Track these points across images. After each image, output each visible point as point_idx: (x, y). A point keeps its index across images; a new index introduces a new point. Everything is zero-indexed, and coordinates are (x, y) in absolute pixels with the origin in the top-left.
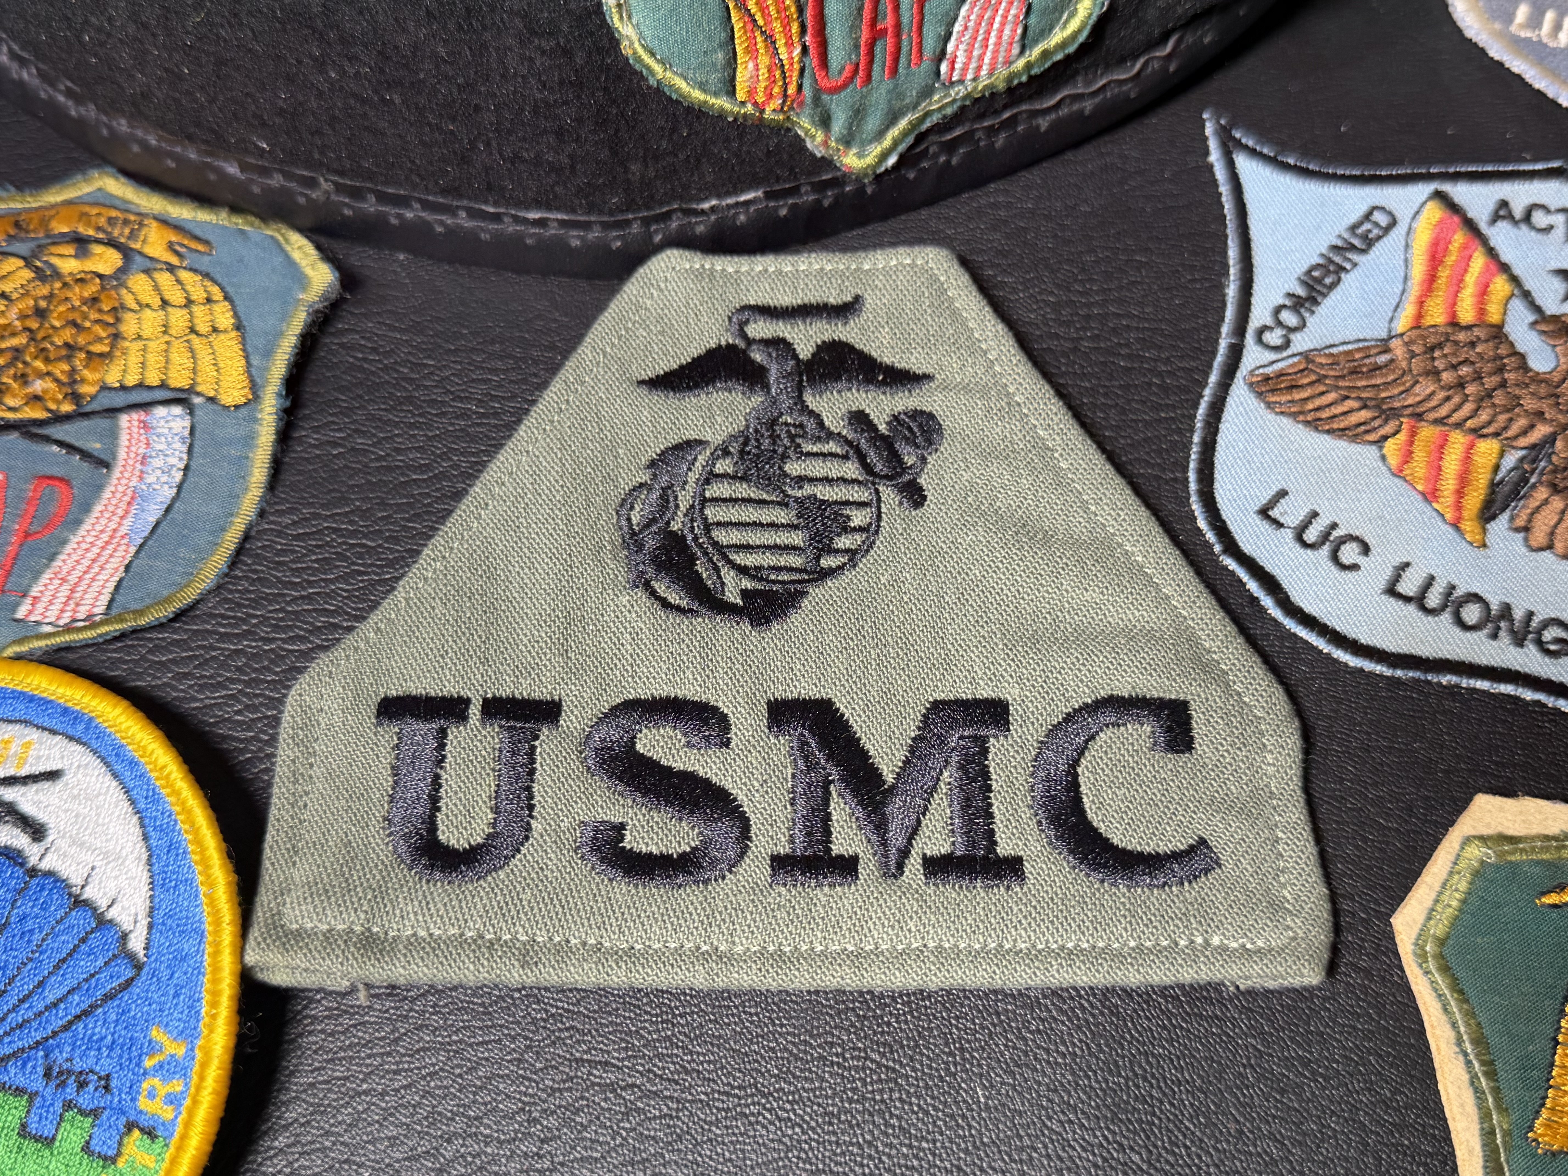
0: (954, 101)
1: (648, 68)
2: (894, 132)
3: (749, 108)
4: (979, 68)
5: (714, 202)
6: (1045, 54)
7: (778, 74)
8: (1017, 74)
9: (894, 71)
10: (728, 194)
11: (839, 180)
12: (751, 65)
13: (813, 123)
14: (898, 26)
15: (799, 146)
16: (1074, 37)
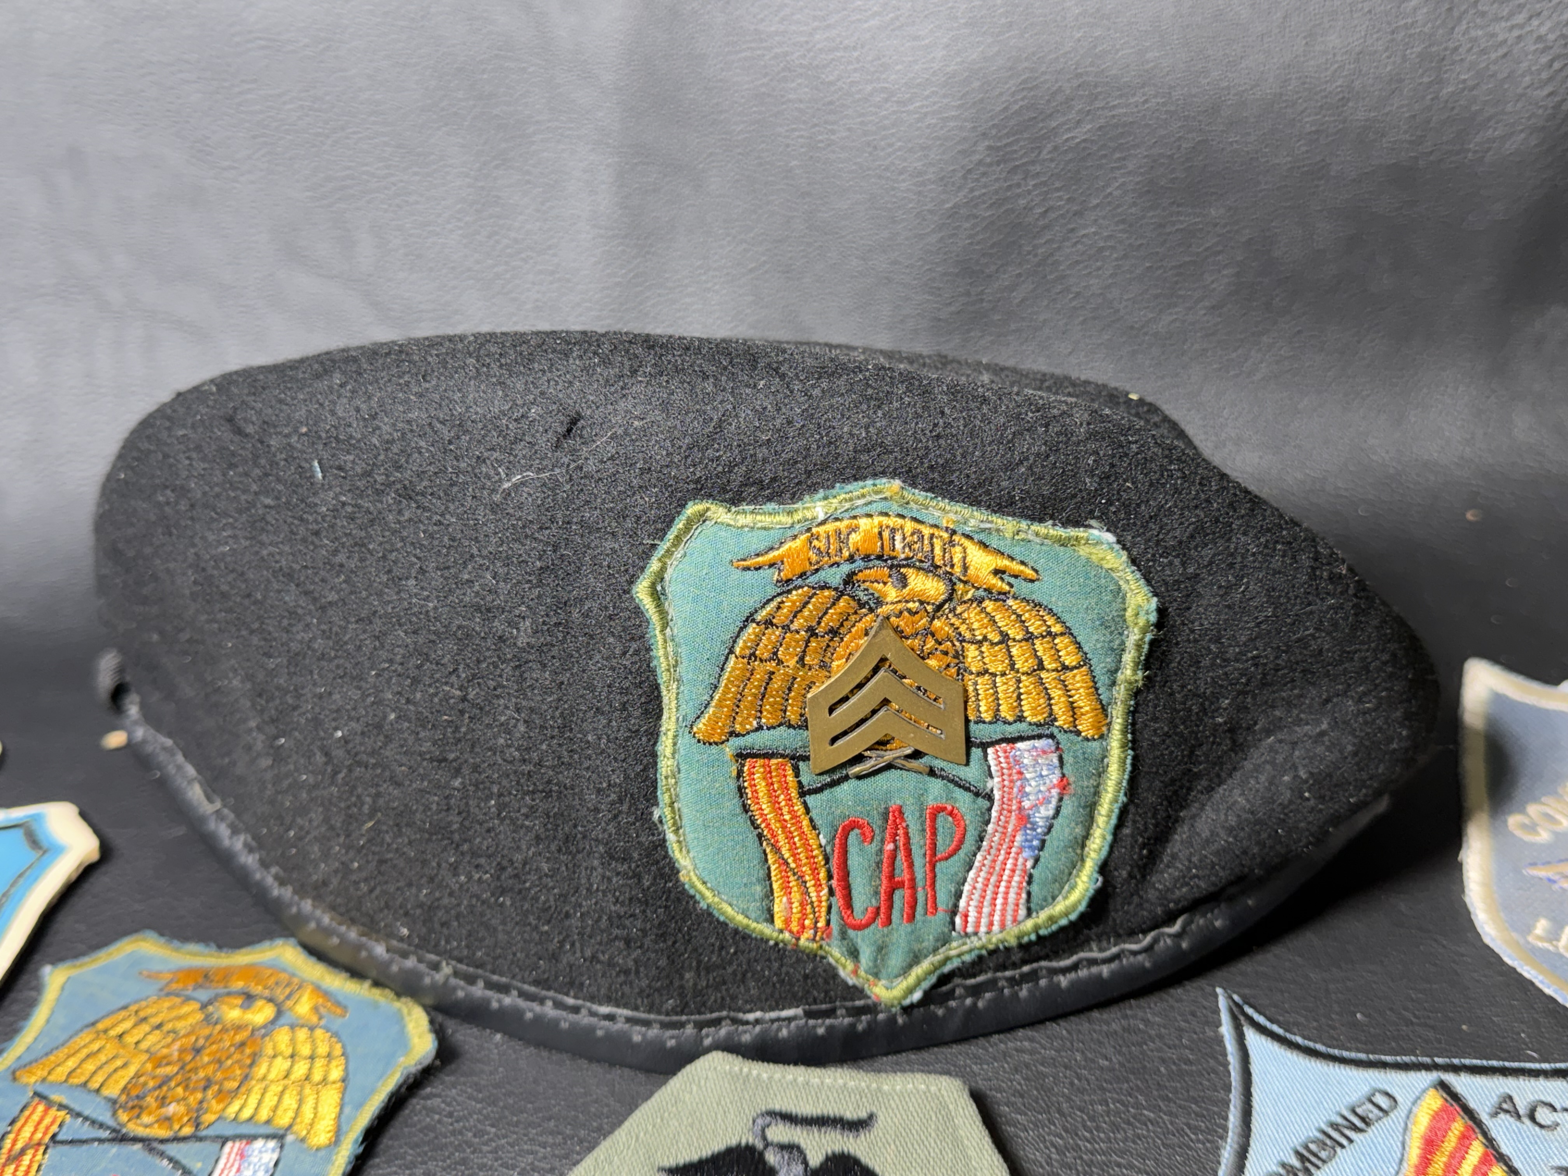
0: (971, 950)
1: (700, 893)
2: (918, 971)
3: (787, 935)
4: (991, 924)
6: (1052, 919)
7: (809, 908)
8: (1027, 933)
9: (912, 917)
10: (772, 1009)
11: (872, 1009)
12: (785, 899)
13: (842, 954)
14: (913, 880)
15: (831, 974)
16: (1074, 907)
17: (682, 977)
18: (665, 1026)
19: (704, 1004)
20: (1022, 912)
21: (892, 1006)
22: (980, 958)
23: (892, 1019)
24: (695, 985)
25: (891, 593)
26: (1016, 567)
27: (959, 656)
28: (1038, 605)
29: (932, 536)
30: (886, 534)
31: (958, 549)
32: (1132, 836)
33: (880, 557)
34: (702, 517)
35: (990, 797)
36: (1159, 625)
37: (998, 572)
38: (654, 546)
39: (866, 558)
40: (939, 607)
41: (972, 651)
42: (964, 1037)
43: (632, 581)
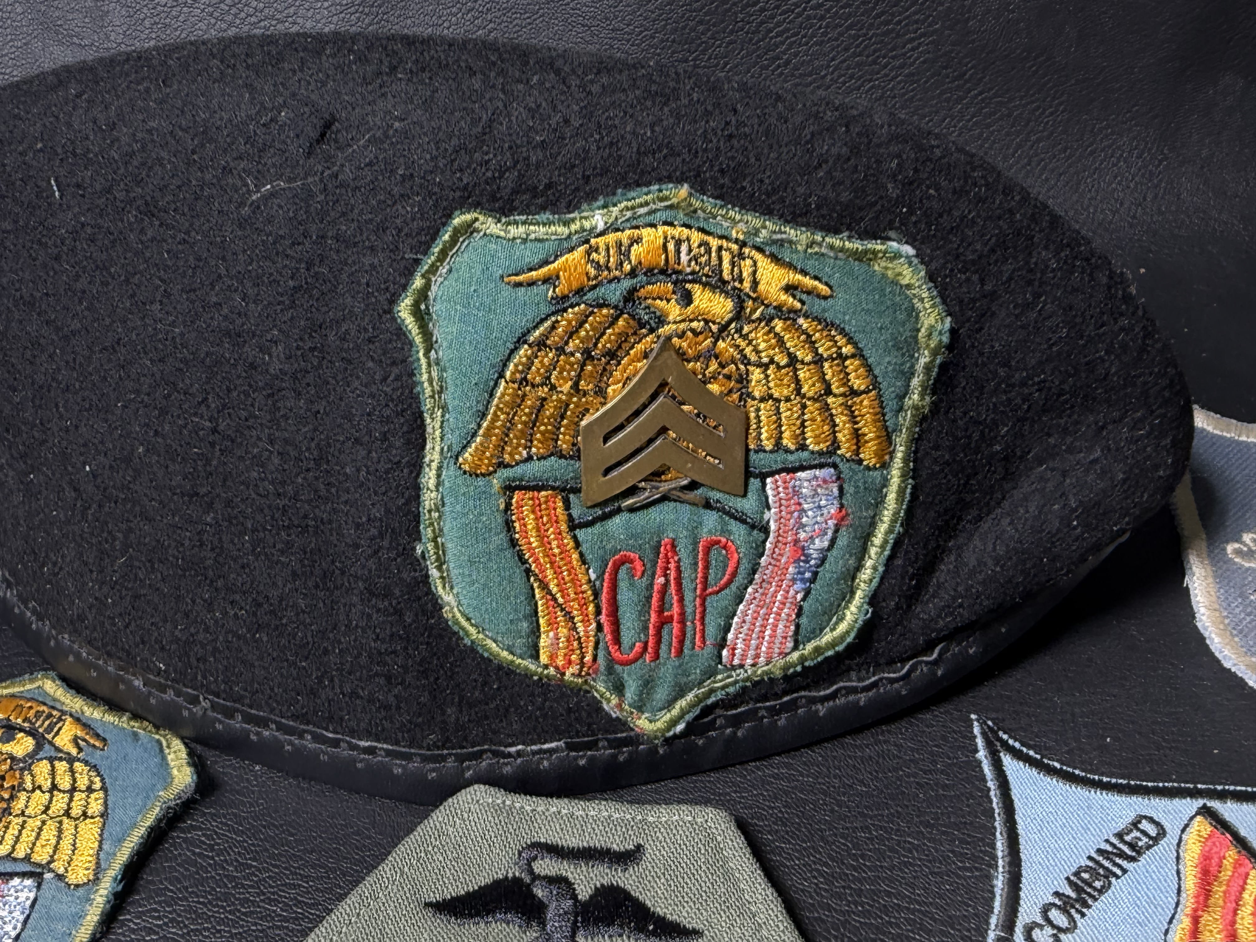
0: (736, 682)
1: (463, 629)
2: (682, 703)
3: (552, 671)
4: (757, 656)
5: (520, 747)
6: (818, 650)
7: (575, 643)
8: (794, 665)
9: (680, 651)
10: (535, 742)
11: (634, 740)
12: (551, 634)
13: (608, 689)
14: (682, 614)
15: (596, 707)
16: (843, 637)
17: (444, 713)
18: (425, 759)
19: (465, 739)
20: (790, 644)
21: (656, 738)
22: (744, 688)
23: (653, 750)
24: (457, 719)
25: (674, 310)
26: (808, 282)
27: (743, 380)
28: (828, 325)
29: (720, 248)
30: (671, 246)
31: (748, 262)
32: (904, 566)
33: (663, 272)
34: (469, 229)
35: (766, 530)
36: (950, 347)
37: (790, 289)
38: (417, 262)
39: (649, 271)
40: (724, 328)
41: (756, 374)
42: (721, 766)
43: (394, 300)
